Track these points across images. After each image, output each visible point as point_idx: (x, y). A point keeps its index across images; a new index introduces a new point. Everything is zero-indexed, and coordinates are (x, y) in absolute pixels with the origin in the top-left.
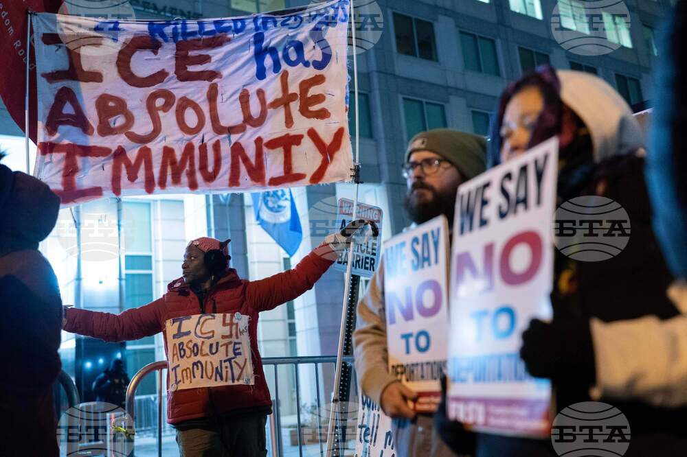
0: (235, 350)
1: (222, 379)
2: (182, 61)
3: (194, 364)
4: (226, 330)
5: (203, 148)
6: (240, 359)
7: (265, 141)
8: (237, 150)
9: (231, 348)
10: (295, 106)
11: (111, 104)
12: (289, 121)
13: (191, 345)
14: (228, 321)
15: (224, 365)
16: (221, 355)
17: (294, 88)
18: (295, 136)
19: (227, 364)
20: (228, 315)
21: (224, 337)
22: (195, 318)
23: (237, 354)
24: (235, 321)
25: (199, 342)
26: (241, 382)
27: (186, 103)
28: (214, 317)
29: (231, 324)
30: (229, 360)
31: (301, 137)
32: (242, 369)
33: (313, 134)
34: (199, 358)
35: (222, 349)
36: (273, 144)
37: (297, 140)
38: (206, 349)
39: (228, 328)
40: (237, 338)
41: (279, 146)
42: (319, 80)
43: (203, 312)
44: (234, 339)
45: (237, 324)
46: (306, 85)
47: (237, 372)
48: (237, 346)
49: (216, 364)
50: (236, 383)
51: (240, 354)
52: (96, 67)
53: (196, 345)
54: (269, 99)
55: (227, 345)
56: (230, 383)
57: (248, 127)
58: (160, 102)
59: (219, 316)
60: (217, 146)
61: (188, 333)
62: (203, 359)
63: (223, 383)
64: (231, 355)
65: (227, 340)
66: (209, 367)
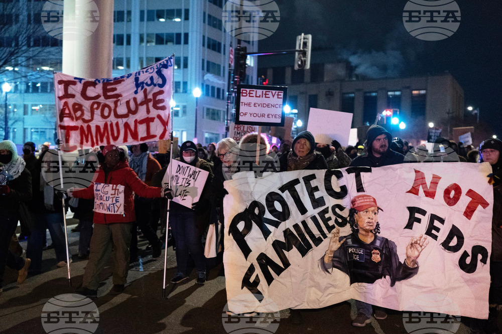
0: (116, 200)
1: (110, 211)
2: (105, 90)
3: (101, 203)
4: (113, 192)
5: (112, 125)
6: (118, 204)
7: (138, 120)
8: (127, 125)
9: (114, 199)
10: (151, 104)
11: (77, 107)
12: (148, 111)
13: (100, 195)
14: (114, 188)
15: (111, 206)
16: (110, 202)
17: (150, 96)
18: (151, 118)
19: (112, 205)
20: (115, 186)
21: (112, 195)
22: (102, 184)
23: (117, 201)
24: (117, 188)
25: (103, 195)
26: (118, 213)
27: (106, 106)
28: (109, 186)
29: (115, 189)
30: (113, 204)
31: (154, 118)
32: (119, 208)
33: (159, 117)
34: (102, 201)
35: (111, 200)
36: (142, 122)
37: (152, 120)
38: (105, 198)
39: (114, 191)
40: (118, 195)
41: (144, 123)
42: (161, 92)
43: (106, 183)
44: (116, 196)
45: (118, 190)
46: (155, 95)
47: (116, 209)
48: (117, 199)
49: (108, 205)
50: (116, 213)
51: (118, 202)
52: (74, 93)
53: (101, 196)
54: (139, 101)
55: (113, 198)
56: (113, 213)
57: (130, 115)
58: (95, 106)
59: (111, 185)
60: (117, 124)
61: (99, 190)
62: (104, 202)
63: (110, 213)
64: (114, 202)
65: (113, 196)
66: (105, 205)
